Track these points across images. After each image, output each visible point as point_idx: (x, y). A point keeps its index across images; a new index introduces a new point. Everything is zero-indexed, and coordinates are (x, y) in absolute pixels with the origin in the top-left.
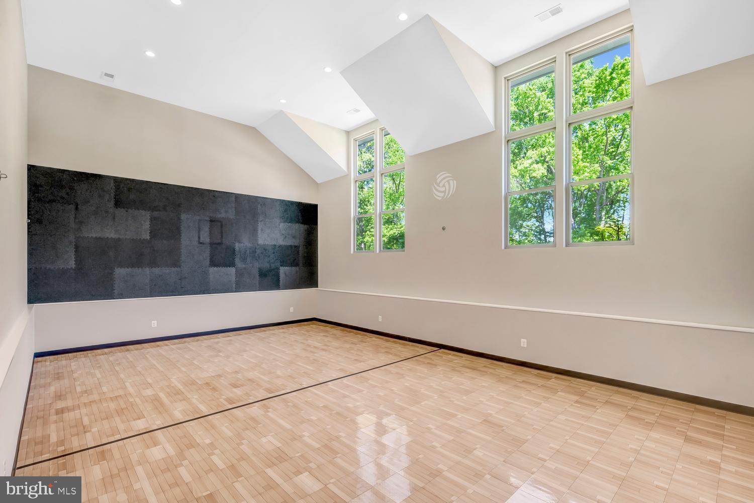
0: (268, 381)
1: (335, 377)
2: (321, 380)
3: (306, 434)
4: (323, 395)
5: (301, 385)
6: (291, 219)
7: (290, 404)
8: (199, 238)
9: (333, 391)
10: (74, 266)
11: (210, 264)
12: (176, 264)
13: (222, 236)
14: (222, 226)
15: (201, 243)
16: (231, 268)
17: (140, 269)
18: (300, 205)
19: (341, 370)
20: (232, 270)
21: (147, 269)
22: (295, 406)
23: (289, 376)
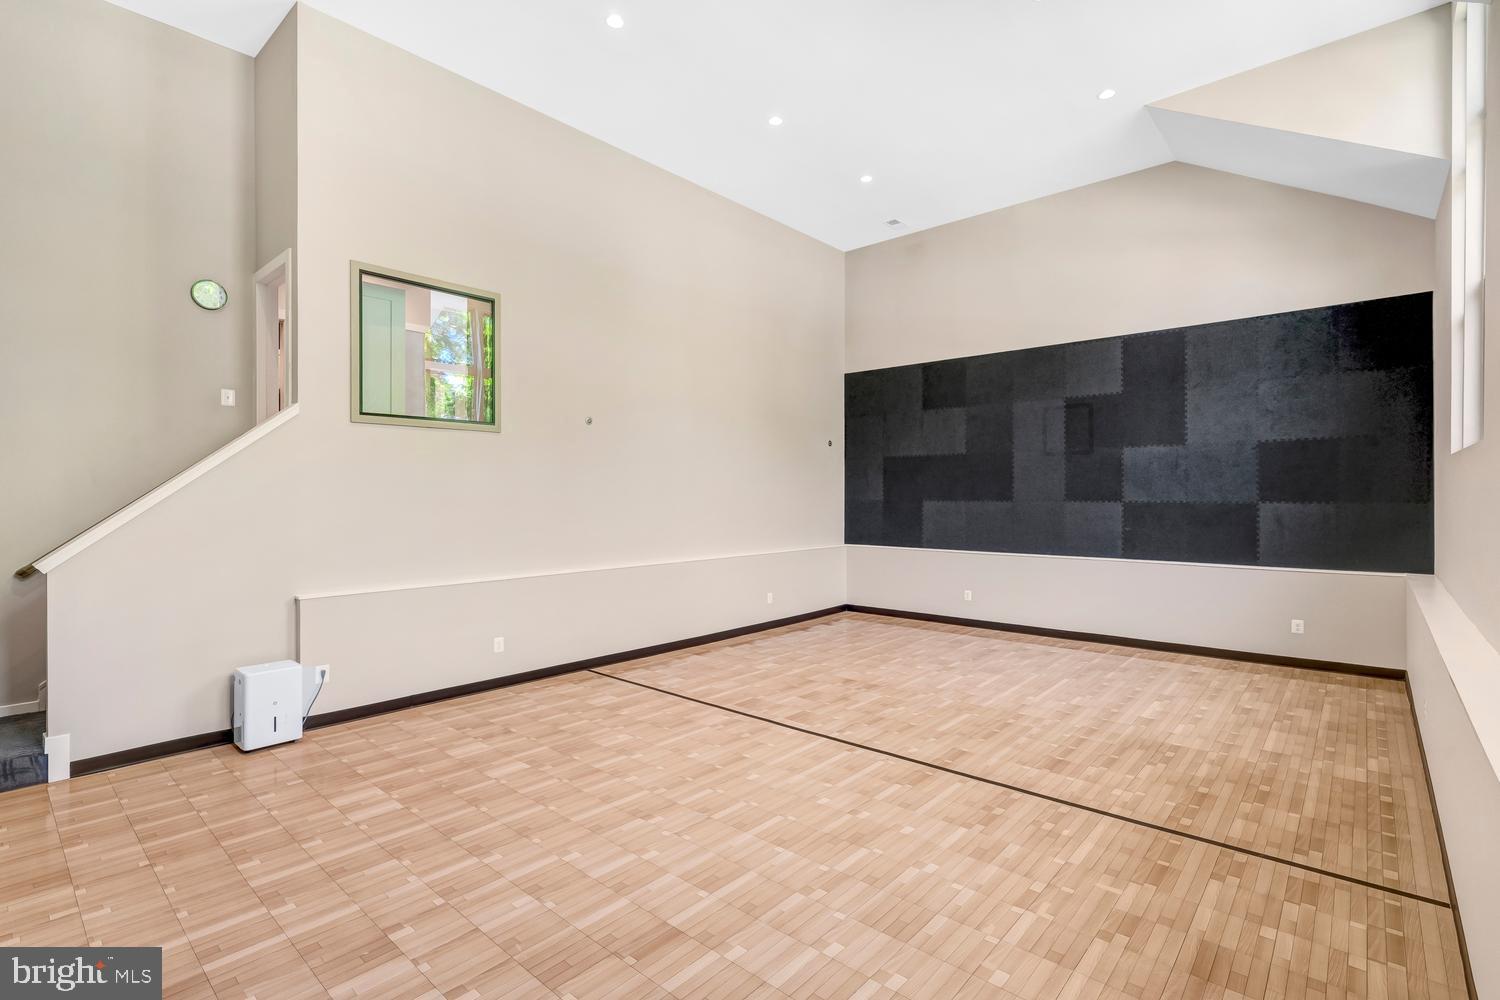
6: (1303, 363)
8: (1045, 443)
10: (882, 498)
11: (1066, 495)
12: (1006, 494)
13: (1091, 435)
14: (1091, 414)
15: (1048, 454)
16: (1112, 502)
17: (954, 503)
18: (1339, 313)
20: (1117, 509)
21: (963, 502)
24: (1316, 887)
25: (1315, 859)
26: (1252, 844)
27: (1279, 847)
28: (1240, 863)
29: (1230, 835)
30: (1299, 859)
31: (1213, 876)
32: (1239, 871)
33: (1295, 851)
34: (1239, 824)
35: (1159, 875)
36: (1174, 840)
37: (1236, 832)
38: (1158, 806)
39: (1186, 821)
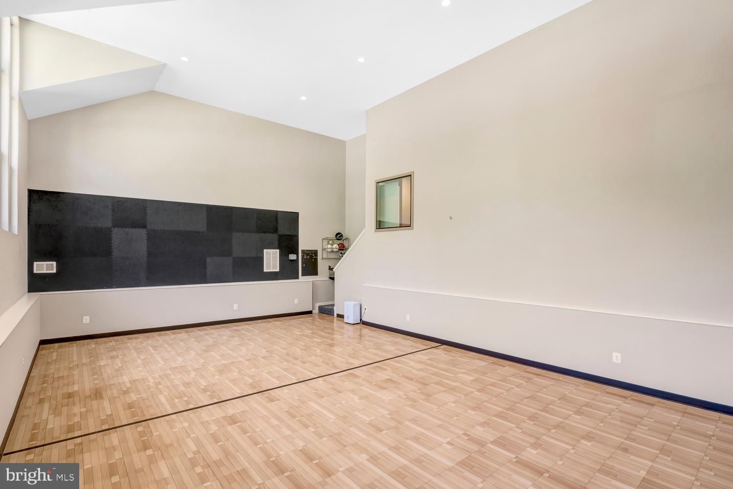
0: (361, 386)
1: (285, 389)
2: (302, 385)
3: (318, 351)
4: (304, 371)
5: (325, 381)
7: (332, 365)
9: (294, 374)
19: (272, 400)
22: (328, 364)
23: (340, 392)
24: (69, 431)
25: (70, 445)
26: (104, 435)
27: (90, 441)
28: (103, 424)
29: (116, 434)
30: (78, 440)
31: (112, 415)
32: (103, 422)
33: (81, 443)
34: (115, 441)
35: (130, 406)
36: (137, 419)
37: (114, 438)
38: (159, 429)
39: (140, 429)
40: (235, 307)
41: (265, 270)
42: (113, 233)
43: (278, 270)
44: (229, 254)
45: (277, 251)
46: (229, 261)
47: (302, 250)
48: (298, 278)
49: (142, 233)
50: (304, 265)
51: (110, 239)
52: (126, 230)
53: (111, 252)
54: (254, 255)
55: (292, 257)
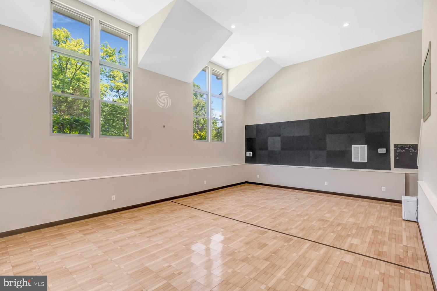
40: (326, 183)
41: (353, 161)
42: (269, 139)
43: (366, 161)
44: (324, 149)
45: (365, 146)
46: (324, 153)
47: (394, 145)
48: (389, 169)
49: (278, 139)
50: (398, 158)
51: (267, 143)
52: (273, 138)
53: (268, 148)
54: (343, 149)
55: (382, 151)
